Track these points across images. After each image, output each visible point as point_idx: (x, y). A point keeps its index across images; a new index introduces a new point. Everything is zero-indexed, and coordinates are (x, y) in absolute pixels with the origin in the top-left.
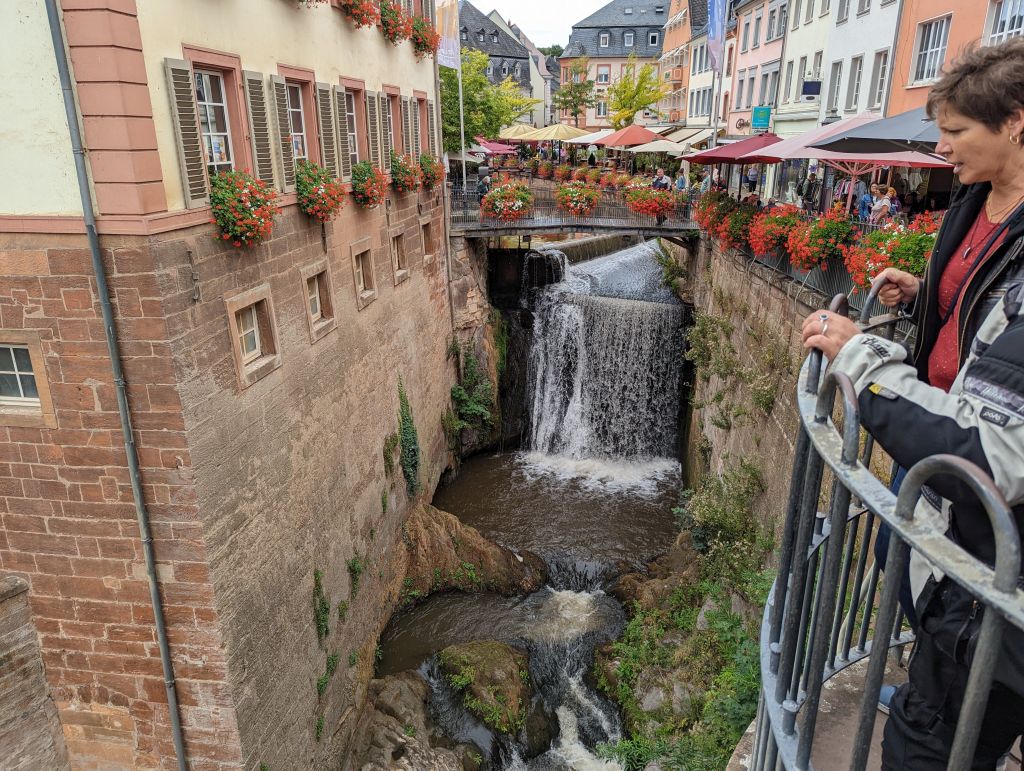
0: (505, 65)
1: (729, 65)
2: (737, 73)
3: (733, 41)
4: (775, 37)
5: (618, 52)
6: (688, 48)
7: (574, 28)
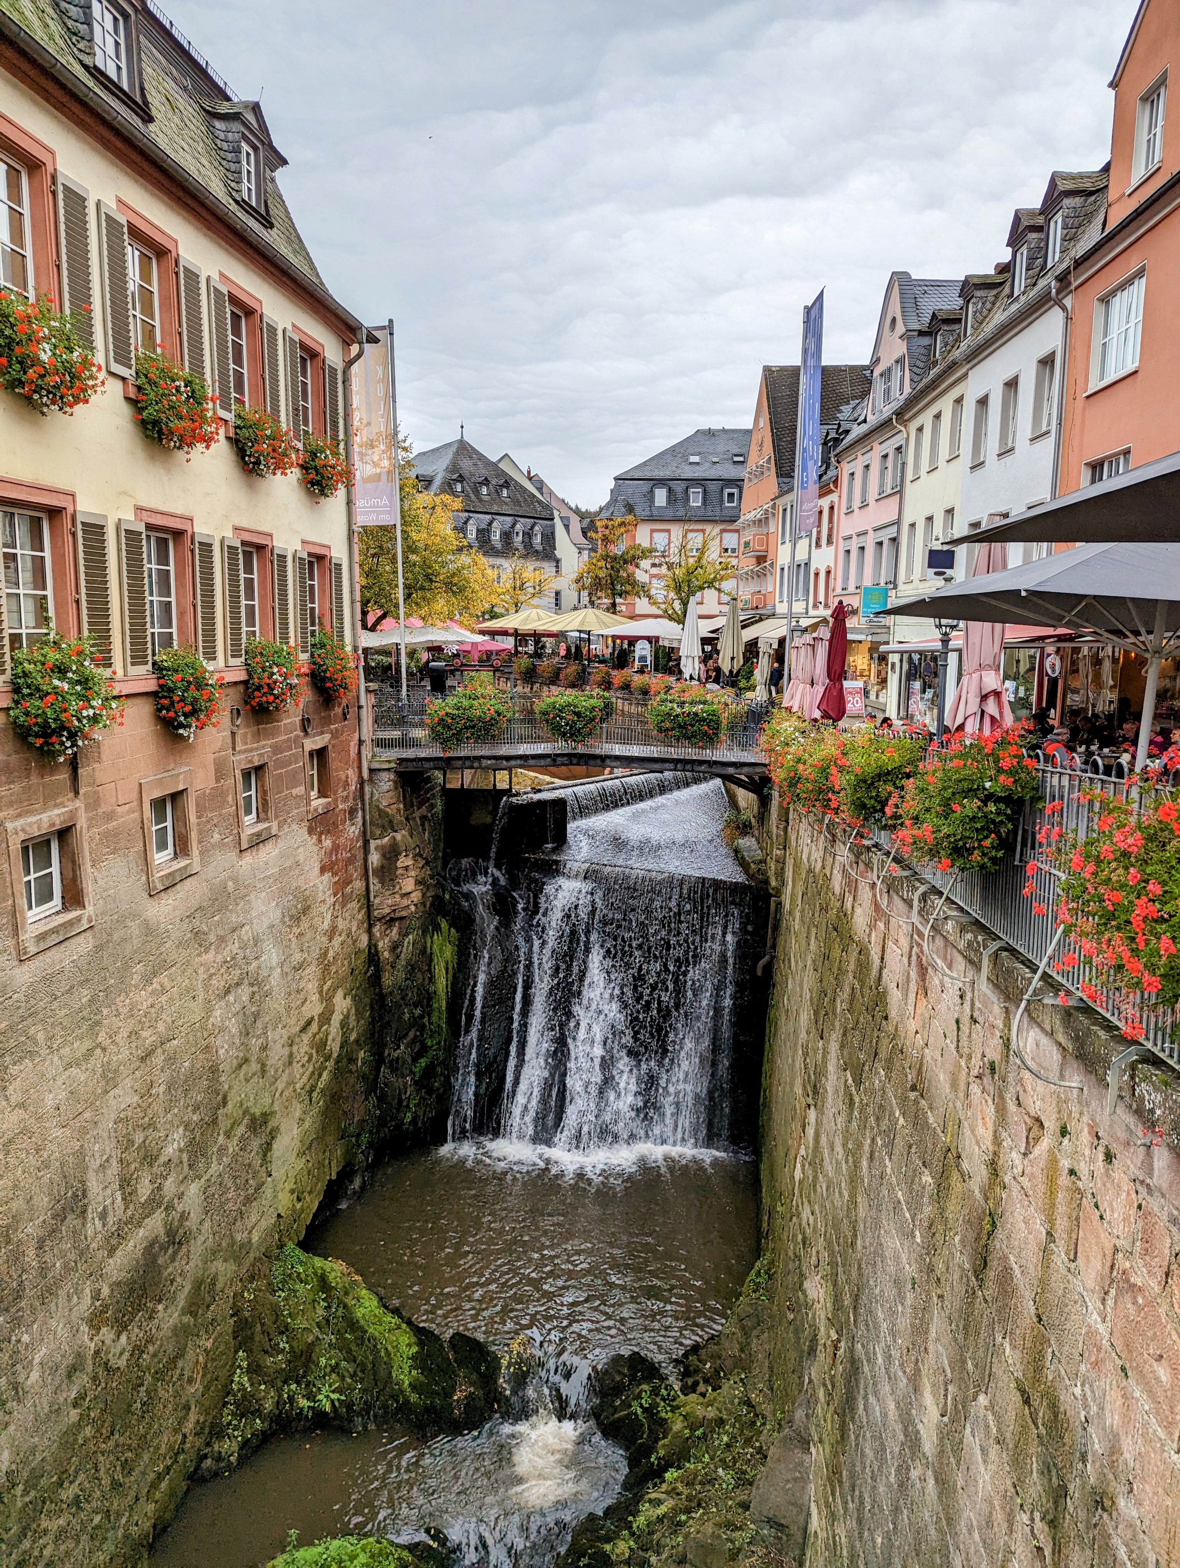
0: (518, 527)
1: (830, 530)
2: (841, 541)
3: (833, 497)
4: (889, 491)
5: (681, 513)
6: (774, 507)
7: (616, 479)
